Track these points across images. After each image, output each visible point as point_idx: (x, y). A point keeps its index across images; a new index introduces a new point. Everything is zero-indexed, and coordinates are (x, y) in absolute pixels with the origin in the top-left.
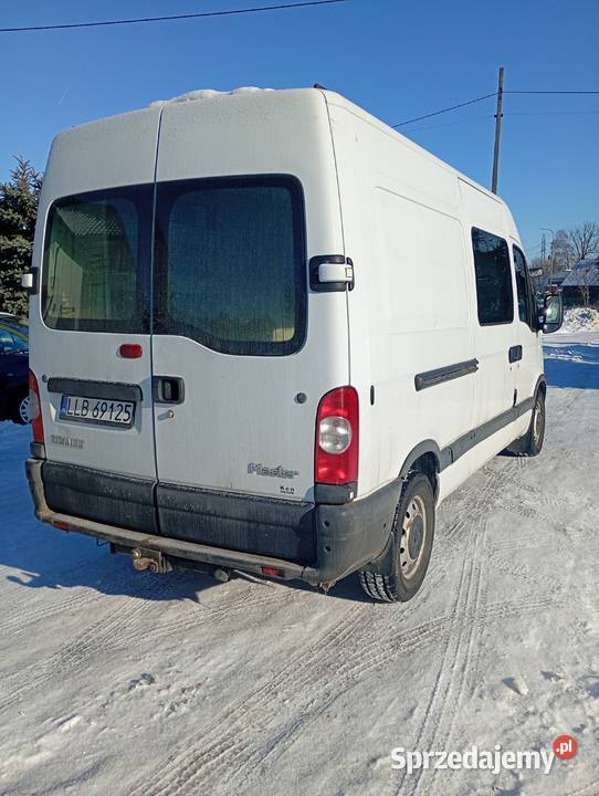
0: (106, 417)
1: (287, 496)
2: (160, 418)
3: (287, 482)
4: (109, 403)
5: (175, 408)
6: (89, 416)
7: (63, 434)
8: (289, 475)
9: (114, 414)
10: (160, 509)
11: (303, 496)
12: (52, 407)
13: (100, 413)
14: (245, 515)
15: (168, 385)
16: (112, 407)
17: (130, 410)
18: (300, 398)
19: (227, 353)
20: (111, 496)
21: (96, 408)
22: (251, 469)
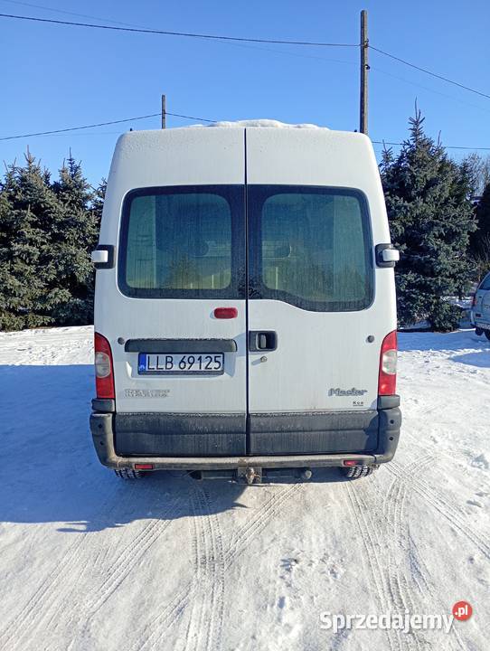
0: (195, 367)
1: (358, 408)
2: (253, 363)
3: (359, 398)
4: (197, 356)
5: (269, 354)
6: (176, 368)
7: (142, 387)
8: (361, 393)
9: (204, 365)
10: (251, 435)
11: (369, 406)
12: (128, 365)
13: (188, 365)
14: (328, 427)
15: (264, 338)
16: (200, 359)
17: (220, 360)
18: (370, 339)
19: (315, 311)
20: (198, 432)
21: (182, 361)
22: (332, 392)
